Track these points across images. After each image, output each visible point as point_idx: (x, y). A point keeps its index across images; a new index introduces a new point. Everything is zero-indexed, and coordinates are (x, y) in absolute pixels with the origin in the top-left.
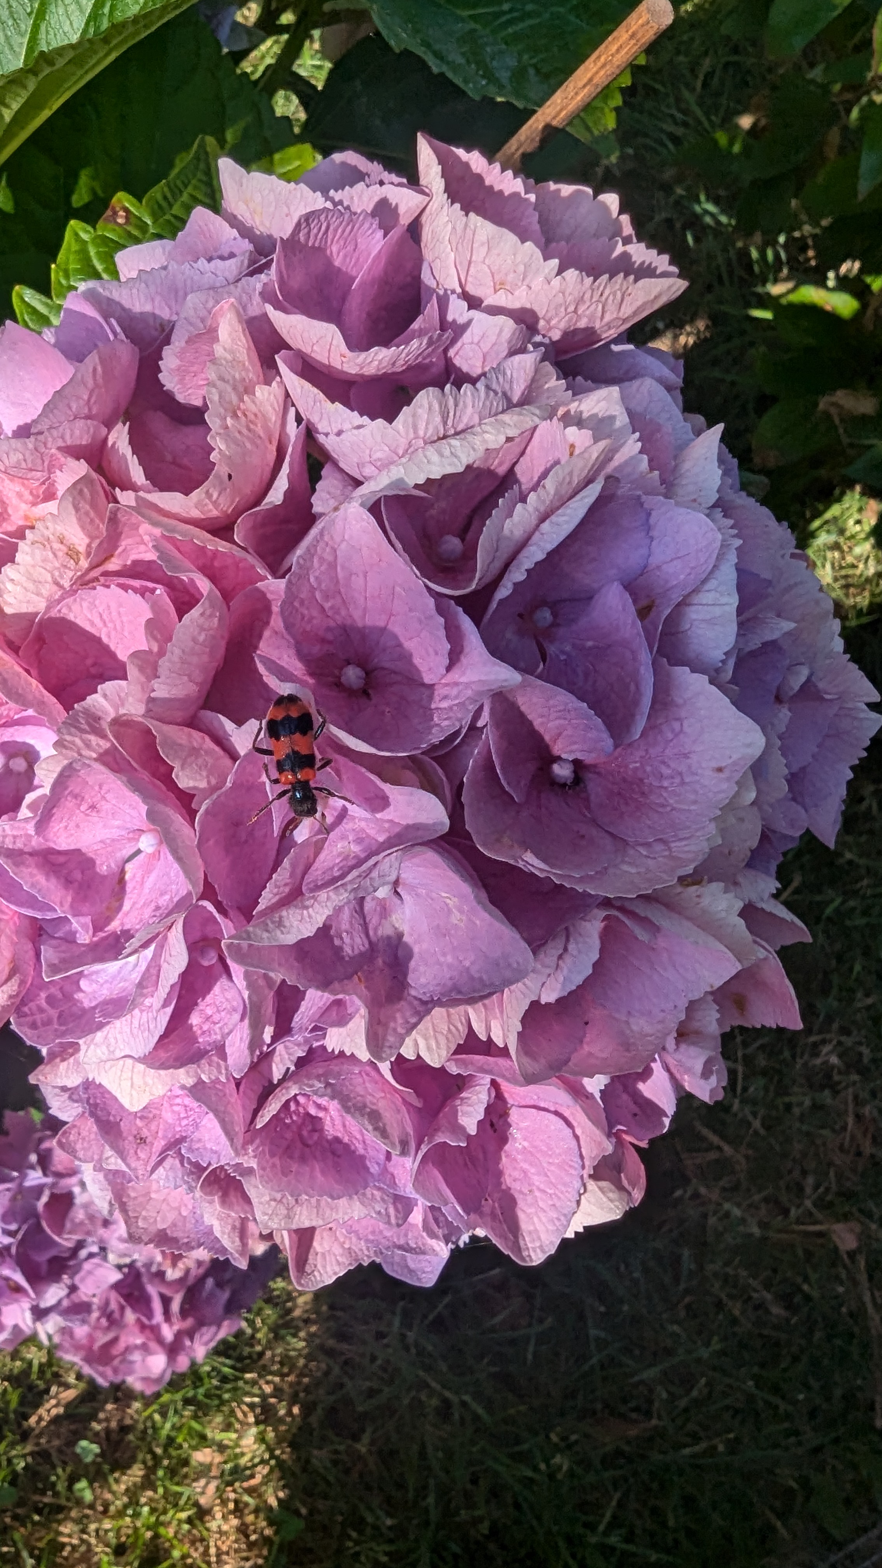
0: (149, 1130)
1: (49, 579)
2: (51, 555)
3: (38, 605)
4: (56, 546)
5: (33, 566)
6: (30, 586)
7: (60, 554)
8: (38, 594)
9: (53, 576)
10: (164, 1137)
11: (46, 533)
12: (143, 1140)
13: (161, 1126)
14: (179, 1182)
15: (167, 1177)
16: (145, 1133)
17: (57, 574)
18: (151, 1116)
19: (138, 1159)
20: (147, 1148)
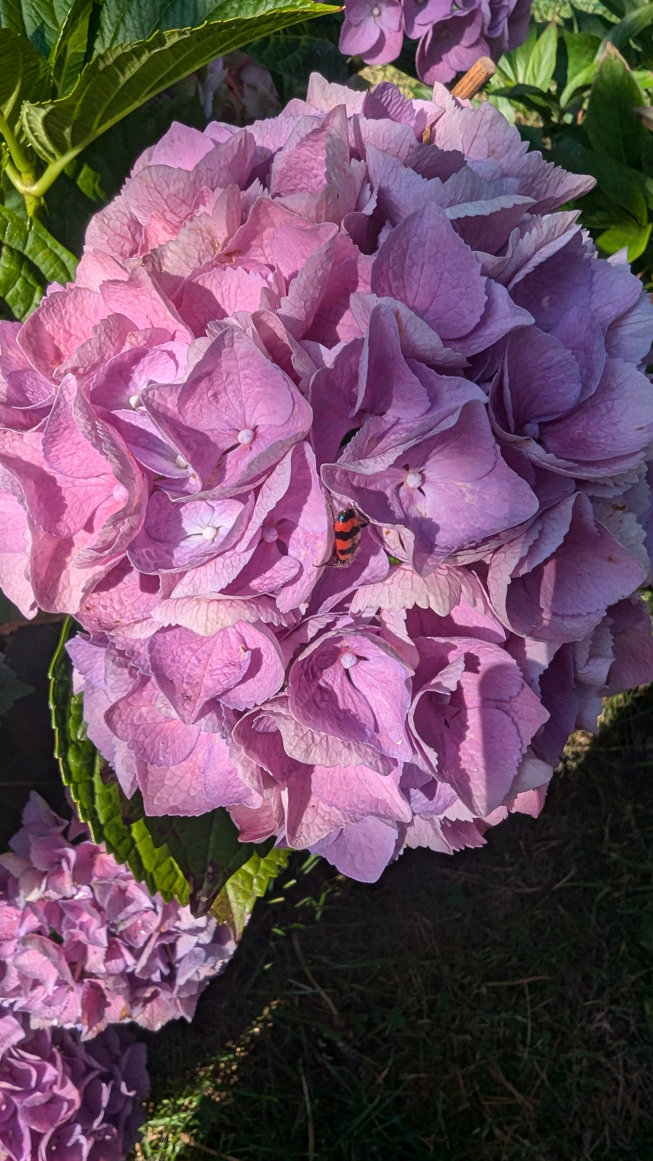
0: (193, 692)
1: (197, 256)
2: (201, 240)
3: (186, 273)
4: (205, 235)
5: (188, 244)
6: (183, 257)
7: (207, 241)
8: (187, 264)
9: (199, 254)
10: (206, 696)
11: (200, 225)
12: (189, 698)
13: (203, 690)
14: (216, 729)
15: (207, 724)
16: (190, 693)
17: (201, 254)
18: (195, 682)
19: (185, 709)
20: (192, 703)
